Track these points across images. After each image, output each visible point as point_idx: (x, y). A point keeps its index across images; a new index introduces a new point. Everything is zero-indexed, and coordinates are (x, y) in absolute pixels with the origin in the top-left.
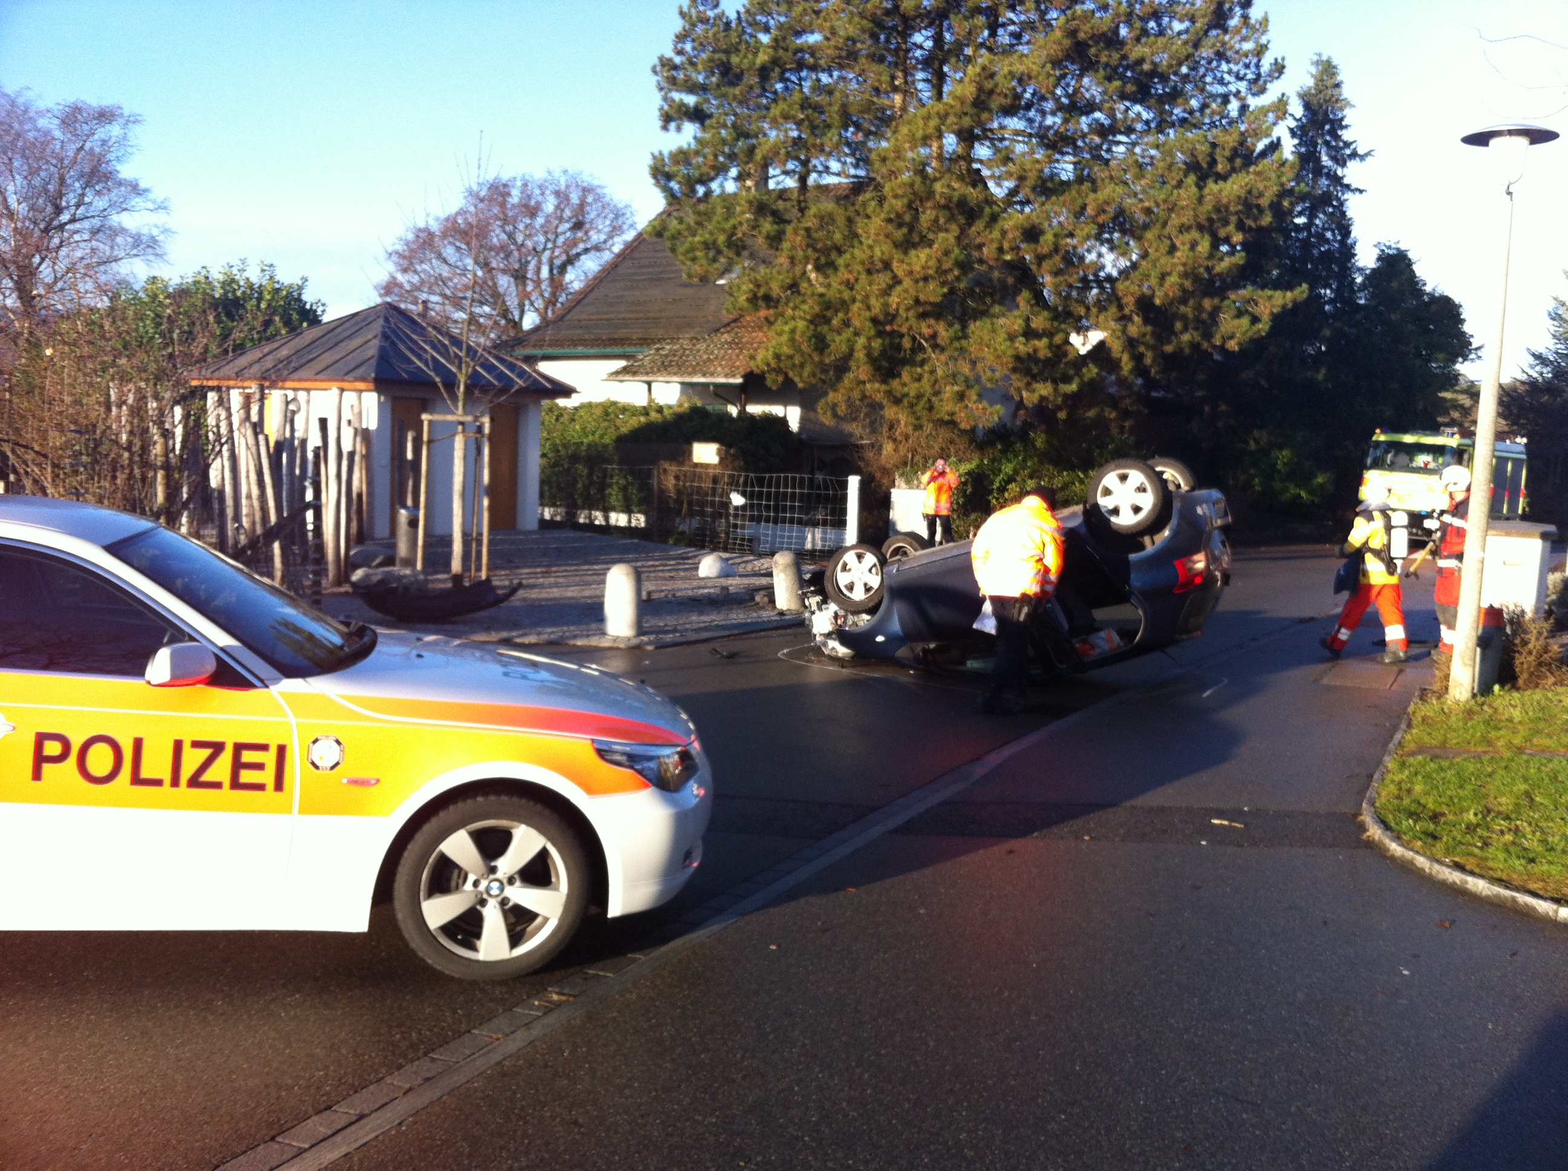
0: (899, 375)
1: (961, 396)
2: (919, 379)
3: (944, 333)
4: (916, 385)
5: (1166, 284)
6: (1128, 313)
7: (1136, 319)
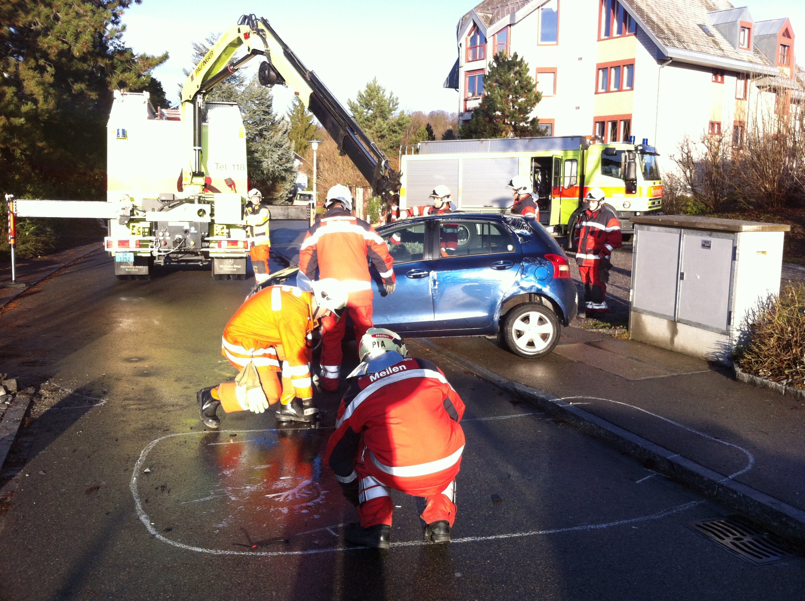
5: (81, 41)
6: (43, 64)
7: (49, 69)
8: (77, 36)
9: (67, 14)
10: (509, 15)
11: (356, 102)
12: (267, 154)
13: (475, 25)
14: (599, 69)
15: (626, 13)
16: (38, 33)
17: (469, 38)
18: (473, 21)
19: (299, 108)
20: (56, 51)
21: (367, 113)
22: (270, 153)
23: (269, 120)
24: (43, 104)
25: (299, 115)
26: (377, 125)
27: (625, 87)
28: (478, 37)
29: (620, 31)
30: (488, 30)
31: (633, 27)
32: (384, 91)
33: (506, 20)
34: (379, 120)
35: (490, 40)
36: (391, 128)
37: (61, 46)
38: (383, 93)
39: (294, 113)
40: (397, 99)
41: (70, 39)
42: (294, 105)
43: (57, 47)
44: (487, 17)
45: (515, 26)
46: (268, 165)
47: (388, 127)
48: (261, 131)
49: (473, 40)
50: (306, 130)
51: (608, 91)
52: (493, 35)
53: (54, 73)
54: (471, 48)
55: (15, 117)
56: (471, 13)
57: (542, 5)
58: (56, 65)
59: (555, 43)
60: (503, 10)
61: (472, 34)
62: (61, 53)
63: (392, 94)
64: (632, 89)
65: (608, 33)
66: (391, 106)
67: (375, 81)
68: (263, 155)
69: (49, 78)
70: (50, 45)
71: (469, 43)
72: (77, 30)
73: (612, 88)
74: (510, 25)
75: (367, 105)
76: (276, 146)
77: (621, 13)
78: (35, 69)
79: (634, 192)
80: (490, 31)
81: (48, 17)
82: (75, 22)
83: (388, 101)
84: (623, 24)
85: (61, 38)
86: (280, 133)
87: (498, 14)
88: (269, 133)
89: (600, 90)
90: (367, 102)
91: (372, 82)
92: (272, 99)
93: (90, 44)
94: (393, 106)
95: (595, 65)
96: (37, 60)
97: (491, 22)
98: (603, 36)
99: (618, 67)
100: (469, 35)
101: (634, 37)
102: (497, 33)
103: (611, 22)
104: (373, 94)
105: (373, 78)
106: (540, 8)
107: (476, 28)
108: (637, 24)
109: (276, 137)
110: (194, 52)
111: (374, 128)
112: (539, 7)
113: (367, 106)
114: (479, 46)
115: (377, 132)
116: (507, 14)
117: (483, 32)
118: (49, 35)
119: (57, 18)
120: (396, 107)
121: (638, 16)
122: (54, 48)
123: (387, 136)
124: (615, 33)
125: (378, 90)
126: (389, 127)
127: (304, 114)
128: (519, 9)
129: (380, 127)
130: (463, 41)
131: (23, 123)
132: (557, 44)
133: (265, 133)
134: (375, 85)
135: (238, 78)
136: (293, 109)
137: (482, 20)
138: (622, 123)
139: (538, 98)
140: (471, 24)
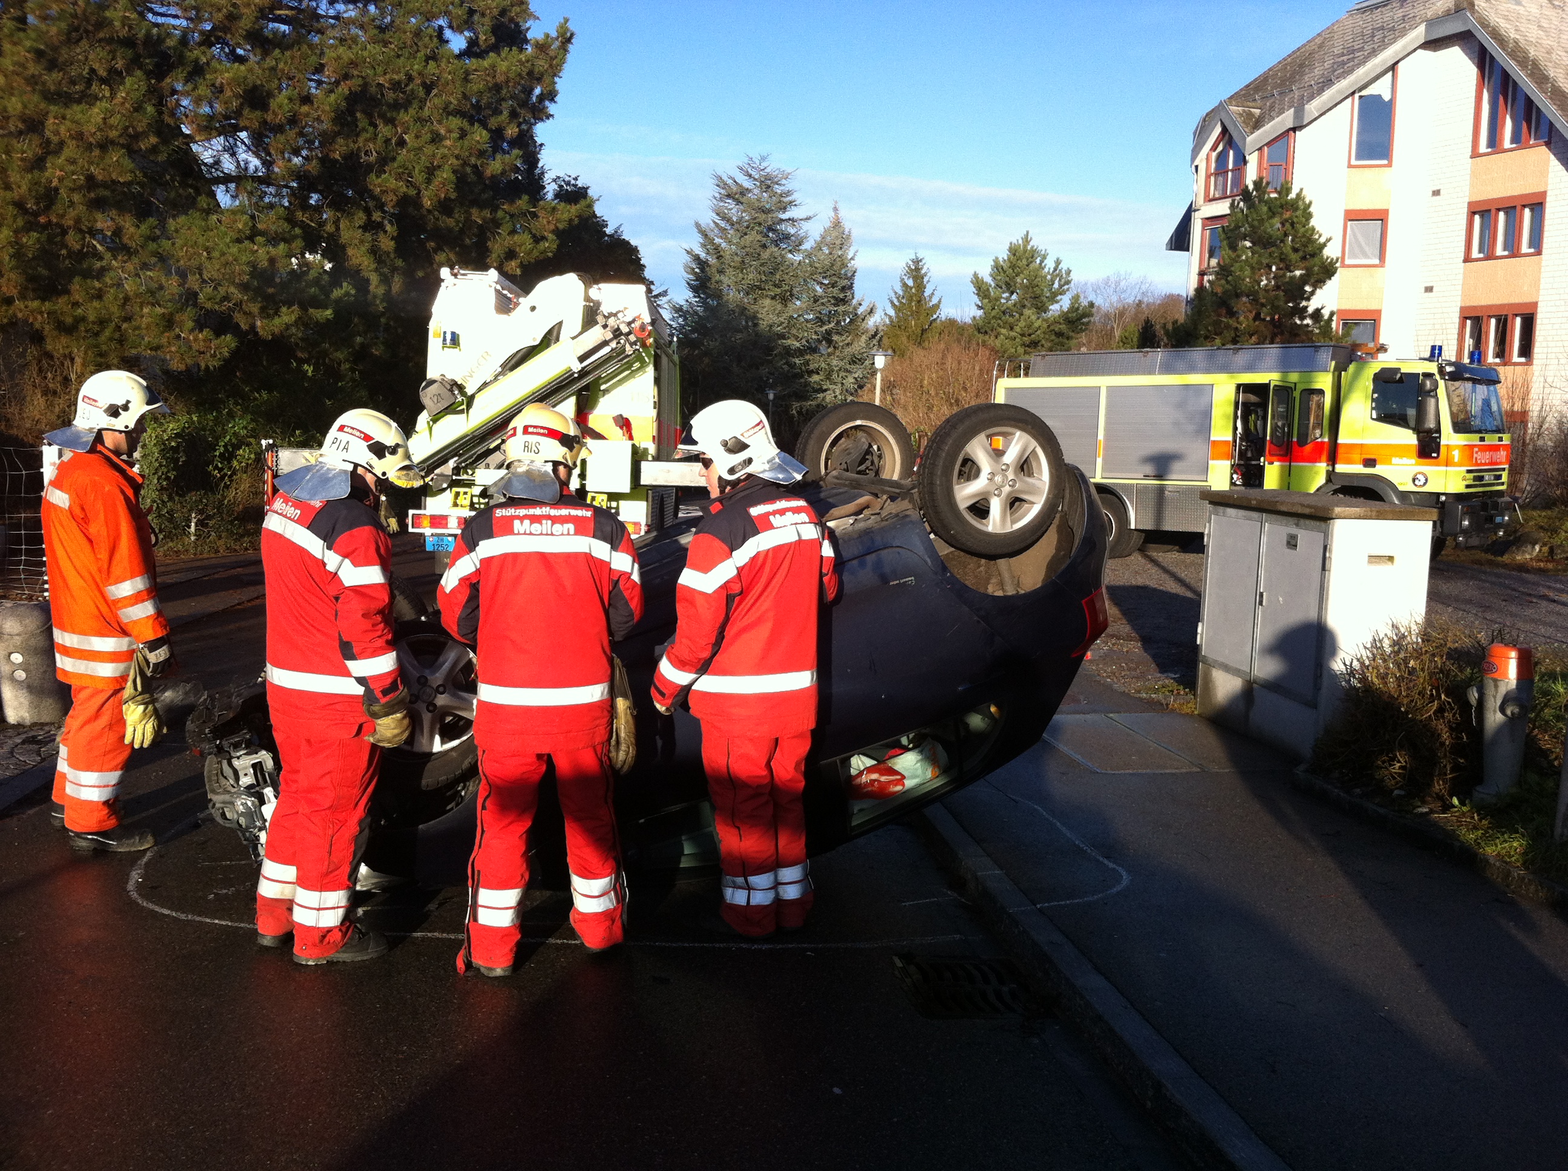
0: (67, 292)
1: (169, 322)
2: (99, 296)
3: (133, 230)
4: (96, 304)
5: (436, 182)
6: (379, 219)
7: (388, 228)
8: (431, 171)
9: (417, 137)
10: (1292, 110)
11: (988, 279)
12: (835, 375)
13: (1225, 130)
14: (1474, 213)
15: (1529, 103)
16: (369, 168)
17: (1214, 155)
18: (1223, 124)
19: (913, 290)
20: (395, 199)
21: (1008, 299)
22: (842, 374)
23: (845, 313)
24: (377, 287)
25: (913, 304)
26: (1022, 324)
27: (1525, 248)
28: (1231, 152)
29: (1516, 138)
30: (1249, 139)
31: (1544, 128)
32: (1044, 257)
33: (1287, 119)
34: (1027, 312)
35: (1253, 160)
36: (1052, 328)
37: (405, 189)
38: (1042, 262)
39: (904, 301)
40: (1069, 272)
41: (419, 177)
42: (905, 285)
43: (394, 191)
44: (1250, 115)
45: (1304, 131)
46: (835, 397)
47: (1045, 325)
48: (829, 333)
49: (1222, 158)
50: (924, 331)
51: (1490, 256)
52: (1260, 149)
53: (395, 234)
54: (1216, 174)
55: (317, 308)
56: (1220, 108)
57: (1361, 89)
58: (398, 219)
59: (1385, 162)
60: (1282, 101)
61: (1220, 148)
62: (405, 202)
63: (1058, 262)
64: (1539, 253)
65: (1494, 141)
66: (1056, 285)
67: (1026, 239)
68: (828, 377)
69: (387, 244)
70: (384, 188)
71: (1213, 165)
72: (432, 164)
73: (1499, 251)
74: (1294, 129)
75: (1007, 284)
76: (853, 362)
77: (1521, 102)
78: (365, 228)
79: (1434, 455)
80: (1254, 139)
81: (387, 141)
82: (429, 150)
83: (1049, 277)
84: (1524, 124)
85: (405, 174)
86: (864, 338)
87: (1272, 108)
88: (844, 338)
89: (1475, 253)
90: (1008, 279)
91: (1020, 242)
92: (853, 275)
93: (450, 187)
94: (1061, 286)
95: (1466, 205)
96: (368, 212)
97: (1257, 124)
98: (1483, 148)
99: (1511, 208)
100: (1214, 148)
101: (1544, 149)
102: (1268, 144)
103: (1499, 121)
104: (1020, 263)
105: (1023, 233)
106: (1357, 96)
107: (1227, 136)
108: (1551, 124)
109: (855, 344)
110: (715, 191)
111: (1017, 329)
112: (1353, 93)
113: (1010, 288)
114: (1232, 171)
115: (1023, 335)
116: (1290, 107)
117: (1240, 144)
118: (385, 172)
119: (401, 143)
120: (1066, 287)
121: (1553, 108)
122: (391, 194)
123: (1043, 342)
124: (1507, 144)
125: (1032, 254)
126: (1049, 326)
127: (923, 302)
128: (1312, 97)
129: (1029, 327)
130: (1201, 160)
131: (329, 317)
132: (1390, 165)
133: (835, 338)
134: (1025, 246)
135: (792, 238)
136: (901, 293)
137: (1239, 121)
138: (1518, 320)
139: (1328, 271)
140: (1218, 129)
